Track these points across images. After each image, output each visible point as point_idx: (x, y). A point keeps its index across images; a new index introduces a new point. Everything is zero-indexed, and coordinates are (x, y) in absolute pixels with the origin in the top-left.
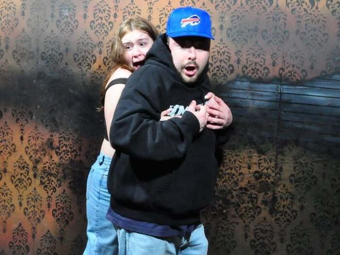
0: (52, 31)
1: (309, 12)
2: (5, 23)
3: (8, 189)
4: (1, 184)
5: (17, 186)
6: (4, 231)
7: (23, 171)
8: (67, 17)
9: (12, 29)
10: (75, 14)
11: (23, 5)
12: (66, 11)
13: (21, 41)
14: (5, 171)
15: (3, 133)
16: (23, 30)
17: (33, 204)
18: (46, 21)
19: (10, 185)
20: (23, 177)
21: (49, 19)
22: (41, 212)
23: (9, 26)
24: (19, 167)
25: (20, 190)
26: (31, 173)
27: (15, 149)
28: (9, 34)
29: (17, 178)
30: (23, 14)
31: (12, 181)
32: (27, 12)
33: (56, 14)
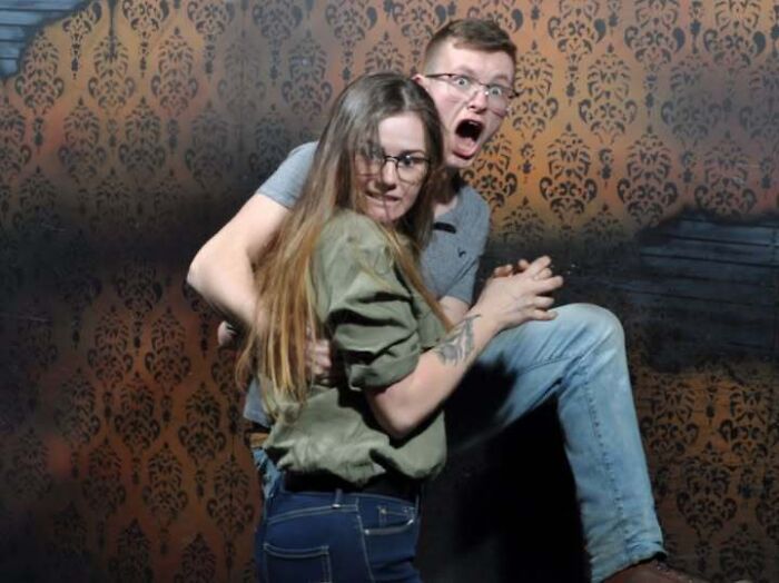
0: (273, 107)
2: (168, 88)
3: (174, 458)
4: (156, 446)
5: (192, 450)
6: (164, 549)
7: (207, 419)
8: (306, 76)
9: (184, 101)
10: (324, 70)
11: (209, 48)
12: (305, 62)
13: (205, 129)
14: (166, 416)
15: (164, 334)
16: (209, 105)
17: (227, 489)
18: (259, 84)
19: (179, 451)
20: (206, 431)
21: (267, 80)
22: (246, 508)
23: (178, 96)
24: (199, 408)
25: (199, 461)
26: (225, 422)
27: (187, 369)
28: (178, 114)
29: (192, 433)
30: (209, 68)
31: (182, 440)
32: (218, 64)
33: (283, 70)
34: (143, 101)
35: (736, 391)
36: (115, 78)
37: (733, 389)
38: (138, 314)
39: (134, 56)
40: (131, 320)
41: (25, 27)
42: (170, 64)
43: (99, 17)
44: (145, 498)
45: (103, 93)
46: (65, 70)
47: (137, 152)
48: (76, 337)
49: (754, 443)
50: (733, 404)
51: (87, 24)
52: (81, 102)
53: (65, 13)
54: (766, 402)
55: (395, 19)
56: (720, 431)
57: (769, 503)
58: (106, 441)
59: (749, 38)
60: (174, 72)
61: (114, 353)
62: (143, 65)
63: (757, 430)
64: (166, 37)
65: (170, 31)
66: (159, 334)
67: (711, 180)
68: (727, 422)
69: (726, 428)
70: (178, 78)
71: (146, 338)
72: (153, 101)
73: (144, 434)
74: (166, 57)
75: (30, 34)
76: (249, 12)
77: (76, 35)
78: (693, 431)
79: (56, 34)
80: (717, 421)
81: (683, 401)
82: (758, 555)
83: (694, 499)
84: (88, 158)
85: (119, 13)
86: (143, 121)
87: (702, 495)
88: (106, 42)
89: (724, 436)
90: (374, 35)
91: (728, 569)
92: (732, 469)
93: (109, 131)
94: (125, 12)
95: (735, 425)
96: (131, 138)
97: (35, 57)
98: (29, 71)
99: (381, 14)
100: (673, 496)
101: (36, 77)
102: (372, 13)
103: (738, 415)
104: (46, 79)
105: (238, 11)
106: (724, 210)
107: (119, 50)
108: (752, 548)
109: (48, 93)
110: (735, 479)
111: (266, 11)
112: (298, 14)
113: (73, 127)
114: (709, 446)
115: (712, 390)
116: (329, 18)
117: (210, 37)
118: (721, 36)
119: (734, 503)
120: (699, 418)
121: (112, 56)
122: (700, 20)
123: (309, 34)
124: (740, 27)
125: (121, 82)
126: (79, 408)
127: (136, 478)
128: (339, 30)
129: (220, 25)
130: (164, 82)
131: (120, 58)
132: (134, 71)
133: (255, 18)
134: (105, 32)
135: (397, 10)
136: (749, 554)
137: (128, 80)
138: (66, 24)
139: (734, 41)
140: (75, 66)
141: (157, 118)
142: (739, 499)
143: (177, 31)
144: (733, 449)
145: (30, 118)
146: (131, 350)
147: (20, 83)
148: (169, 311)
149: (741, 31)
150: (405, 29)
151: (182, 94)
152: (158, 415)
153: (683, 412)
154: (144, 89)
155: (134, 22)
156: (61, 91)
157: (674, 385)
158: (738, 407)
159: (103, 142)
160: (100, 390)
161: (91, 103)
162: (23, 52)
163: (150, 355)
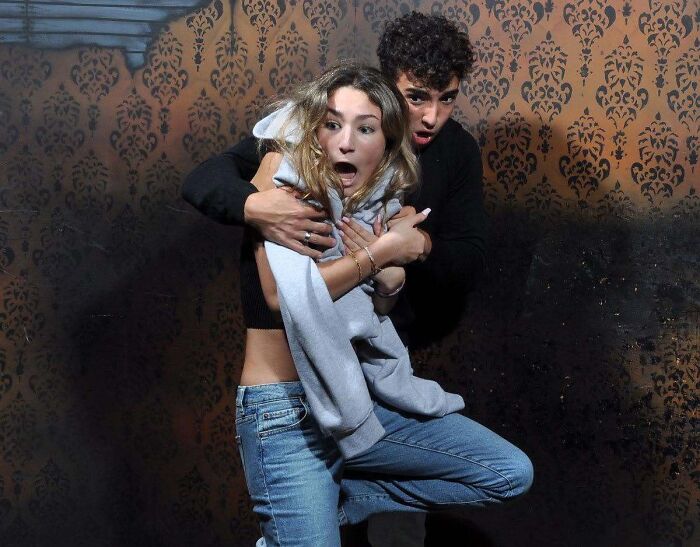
41: (151, 23)
43: (220, 13)
46: (189, 63)
53: (189, 10)
97: (161, 50)
98: (156, 64)
101: (161, 70)
107: (239, 44)
111: (376, 8)
117: (324, 32)
129: (333, 20)
134: (226, 27)
138: (191, 19)
140: (198, 59)
147: (147, 75)
155: (254, 18)
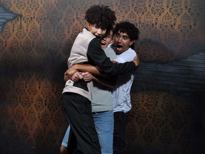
0: (54, 39)
1: (170, 30)
2: (32, 35)
3: (34, 111)
4: (30, 108)
5: (37, 109)
6: (31, 129)
7: (40, 102)
8: (60, 32)
9: (36, 37)
10: (64, 31)
11: (41, 27)
12: (60, 30)
13: (40, 43)
14: (32, 102)
15: (31, 85)
16: (41, 38)
17: (44, 117)
18: (51, 34)
19: (34, 109)
20: (40, 105)
21: (52, 33)
22: (48, 121)
23: (34, 37)
24: (38, 100)
25: (39, 111)
26: (44, 103)
27: (36, 92)
28: (34, 40)
29: (37, 105)
30: (40, 31)
31: (35, 107)
32: (42, 30)
33: (56, 31)
34: (27, 37)
35: (148, 97)
36: (21, 33)
37: (147, 96)
38: (26, 81)
39: (25, 28)
40: (24, 82)
42: (33, 30)
44: (28, 119)
45: (19, 36)
47: (26, 48)
48: (13, 86)
49: (152, 107)
50: (147, 100)
51: (16, 22)
52: (14, 38)
54: (154, 99)
55: (79, 21)
56: (145, 105)
57: (155, 120)
58: (20, 107)
59: (151, 25)
60: (34, 32)
61: (21, 89)
62: (27, 30)
63: (152, 105)
64: (32, 24)
65: (33, 23)
66: (30, 85)
67: (143, 54)
68: (146, 103)
69: (146, 104)
70: (34, 33)
71: (28, 86)
72: (29, 38)
73: (27, 106)
74: (32, 28)
75: (4, 24)
76: (49, 19)
77: (14, 24)
78: (139, 105)
79: (9, 24)
80: (144, 103)
81: (137, 99)
82: (153, 130)
83: (139, 119)
84: (16, 49)
85: (22, 19)
86: (27, 42)
87: (141, 118)
88: (20, 25)
89: (146, 106)
90: (74, 24)
91: (146, 133)
92: (147, 113)
93: (20, 44)
94: (23, 19)
95: (148, 104)
96: (25, 45)
99: (76, 20)
100: (135, 118)
102: (74, 20)
103: (148, 102)
104: (7, 33)
105: (46, 19)
106: (146, 60)
108: (151, 129)
109: (8, 36)
110: (148, 115)
112: (59, 19)
113: (13, 43)
114: (143, 108)
115: (143, 97)
116: (65, 21)
118: (145, 24)
119: (148, 120)
120: (141, 102)
121: (21, 28)
122: (141, 21)
123: (61, 24)
124: (149, 22)
125: (23, 34)
126: (14, 100)
127: (26, 115)
128: (67, 23)
130: (31, 34)
131: (22, 29)
132: (25, 31)
133: (50, 21)
135: (79, 19)
136: (151, 130)
137: (24, 33)
139: (148, 25)
141: (30, 41)
142: (149, 119)
143: (34, 23)
144: (148, 109)
145: (4, 41)
146: (25, 88)
148: (32, 80)
149: (149, 23)
150: (81, 23)
151: (35, 36)
152: (30, 102)
153: (137, 101)
154: (27, 35)
156: (10, 36)
157: (135, 96)
158: (148, 100)
159: (19, 46)
160: (18, 97)
161: (16, 38)
162: (3, 28)
163: (29, 89)
